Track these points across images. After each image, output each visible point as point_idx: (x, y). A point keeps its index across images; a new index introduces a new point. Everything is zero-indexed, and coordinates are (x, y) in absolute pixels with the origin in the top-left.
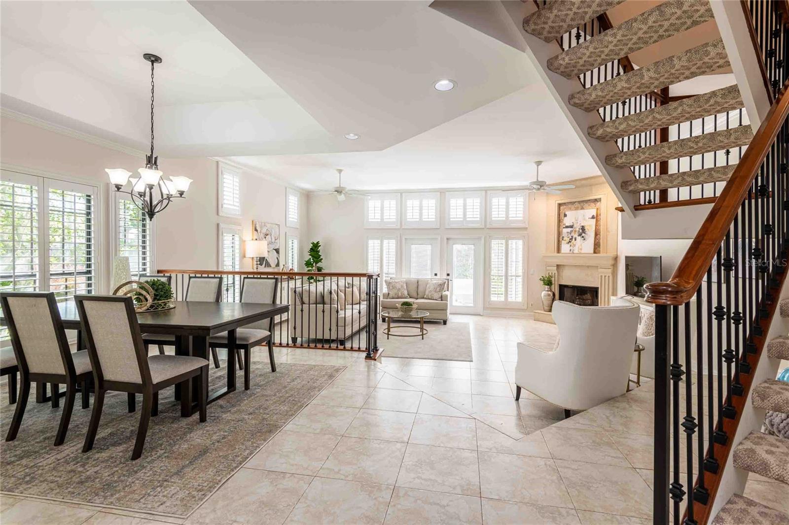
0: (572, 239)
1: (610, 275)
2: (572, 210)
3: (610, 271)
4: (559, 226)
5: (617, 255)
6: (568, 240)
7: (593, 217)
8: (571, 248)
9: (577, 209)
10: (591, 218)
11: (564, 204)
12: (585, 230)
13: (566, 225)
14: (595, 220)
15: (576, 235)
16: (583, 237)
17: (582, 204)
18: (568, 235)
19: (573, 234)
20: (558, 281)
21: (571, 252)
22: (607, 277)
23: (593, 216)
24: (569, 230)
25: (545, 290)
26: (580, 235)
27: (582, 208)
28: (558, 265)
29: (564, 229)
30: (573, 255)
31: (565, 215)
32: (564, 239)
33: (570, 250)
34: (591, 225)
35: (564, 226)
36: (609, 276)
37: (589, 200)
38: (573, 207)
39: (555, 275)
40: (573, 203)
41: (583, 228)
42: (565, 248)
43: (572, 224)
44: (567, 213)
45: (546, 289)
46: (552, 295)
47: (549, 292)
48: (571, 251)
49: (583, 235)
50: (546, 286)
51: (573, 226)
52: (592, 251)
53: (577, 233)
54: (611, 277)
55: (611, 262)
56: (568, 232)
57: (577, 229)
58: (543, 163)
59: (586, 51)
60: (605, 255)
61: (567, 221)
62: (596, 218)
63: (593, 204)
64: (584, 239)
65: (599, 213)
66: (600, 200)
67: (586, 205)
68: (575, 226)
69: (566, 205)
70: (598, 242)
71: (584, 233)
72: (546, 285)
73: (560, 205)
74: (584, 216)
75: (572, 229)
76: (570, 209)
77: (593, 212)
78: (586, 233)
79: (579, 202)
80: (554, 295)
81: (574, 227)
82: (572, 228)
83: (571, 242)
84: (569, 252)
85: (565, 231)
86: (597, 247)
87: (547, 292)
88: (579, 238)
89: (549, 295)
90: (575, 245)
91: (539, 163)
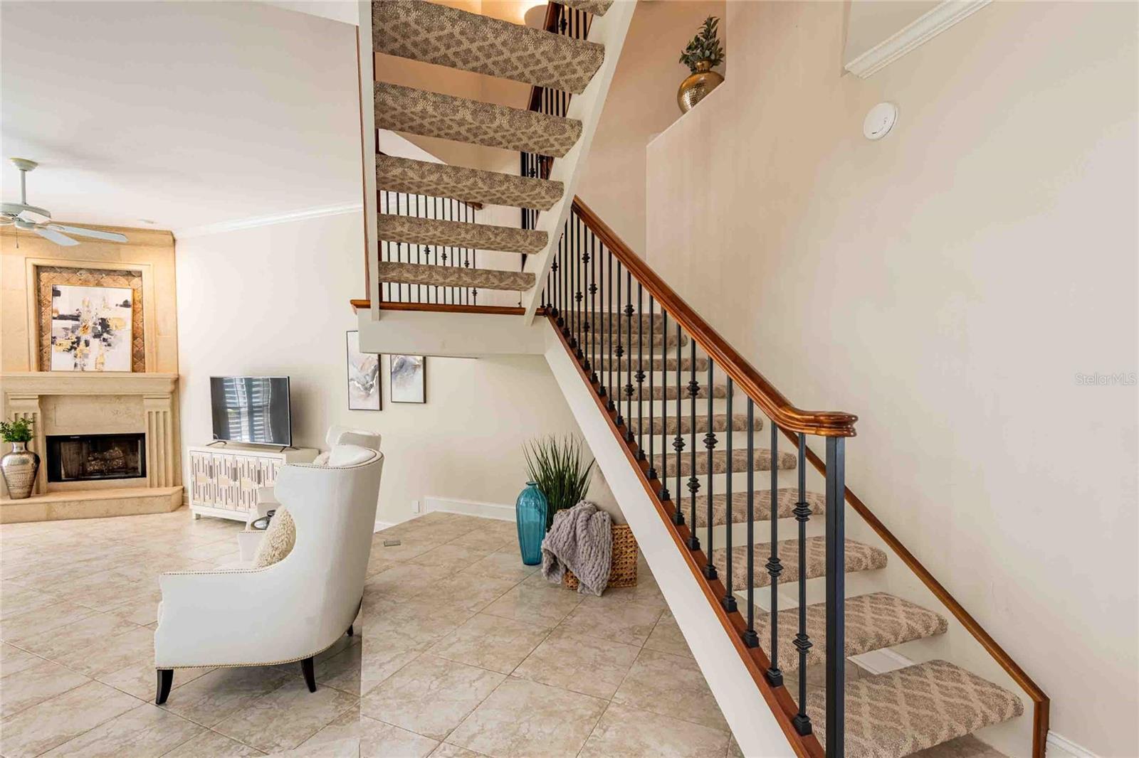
0: (78, 342)
1: (168, 410)
2: (72, 285)
3: (168, 402)
4: (39, 314)
5: (178, 375)
6: (68, 344)
7: (126, 304)
8: (78, 360)
9: (85, 283)
10: (121, 306)
11: (52, 268)
12: (108, 326)
13: (60, 313)
14: (129, 310)
15: (88, 336)
16: (105, 340)
17: (99, 275)
18: (67, 335)
19: (79, 333)
20: (44, 429)
21: (79, 368)
22: (161, 415)
23: (126, 301)
24: (70, 324)
25: (11, 453)
26: (97, 336)
27: (99, 284)
28: (41, 397)
29: (54, 321)
30: (83, 375)
31: (56, 293)
32: (58, 341)
33: (76, 365)
34: (122, 321)
35: (55, 315)
36: (164, 412)
37: (115, 271)
38: (75, 278)
39: (34, 418)
40: (76, 270)
41: (104, 324)
42: (60, 360)
43: (75, 313)
44: (59, 288)
45: (15, 451)
46: (32, 461)
47: (25, 456)
48: (79, 366)
49: (105, 335)
50: (15, 444)
51: (79, 316)
52: (128, 367)
53: (90, 330)
54: (169, 415)
55: (170, 387)
56: (66, 329)
57: (90, 324)
58: (37, 169)
59: (448, 25)
60: (154, 374)
61: (63, 305)
62: (133, 305)
63: (122, 280)
64: (109, 345)
65: (137, 299)
66: (140, 274)
67: (106, 279)
68: (83, 317)
69: (56, 272)
70: (137, 351)
71: (108, 332)
72: (16, 440)
73: (38, 269)
74: (104, 300)
75: (77, 322)
76: (68, 282)
77: (127, 295)
78: (112, 332)
79: (91, 271)
80: (37, 460)
81: (80, 318)
82: (78, 320)
83: (75, 349)
84: (72, 368)
85: (58, 325)
86: (138, 359)
87: (18, 457)
88: (95, 343)
89: (24, 462)
90: (86, 356)
91: (26, 165)
